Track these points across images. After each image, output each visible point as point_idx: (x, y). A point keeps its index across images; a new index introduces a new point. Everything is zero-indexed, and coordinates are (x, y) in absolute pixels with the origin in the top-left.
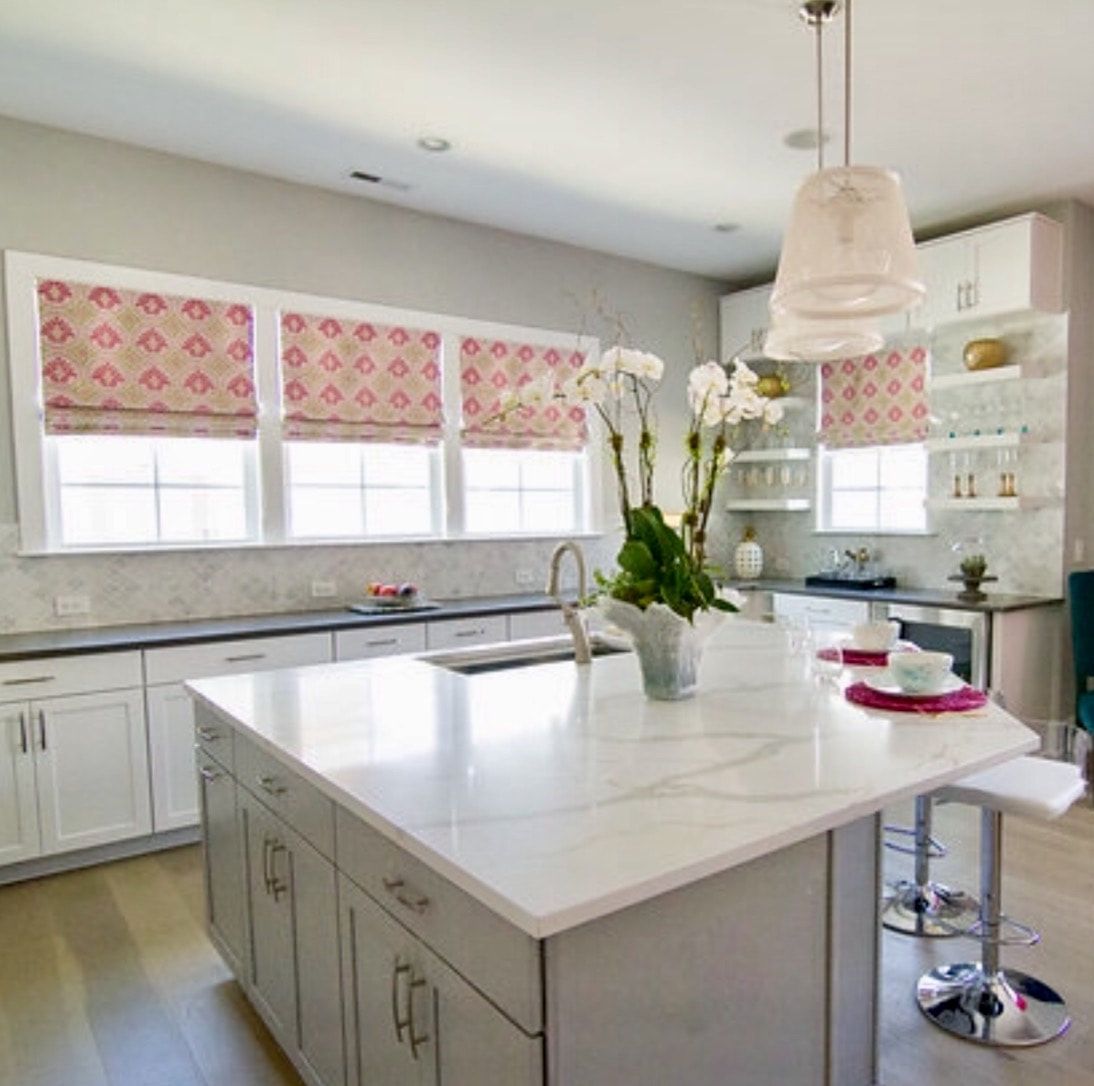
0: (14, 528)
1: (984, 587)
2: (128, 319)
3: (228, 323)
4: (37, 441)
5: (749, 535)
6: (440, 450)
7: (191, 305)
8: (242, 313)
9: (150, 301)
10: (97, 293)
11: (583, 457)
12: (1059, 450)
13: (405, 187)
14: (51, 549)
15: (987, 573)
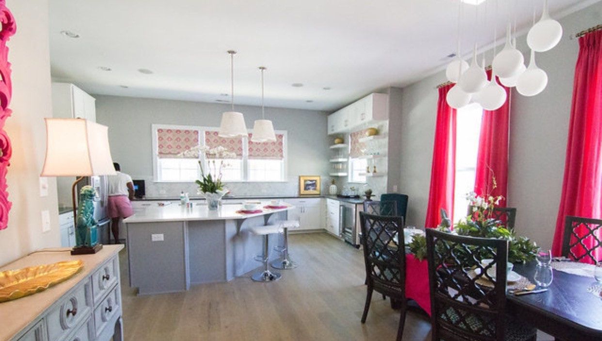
0: (152, 177)
1: (372, 198)
2: (174, 135)
3: (193, 134)
4: (156, 159)
5: (333, 183)
6: (242, 161)
7: (186, 131)
8: (196, 132)
9: (178, 131)
10: (168, 131)
11: (283, 161)
12: (387, 158)
13: (227, 101)
14: (159, 181)
15: (372, 194)
